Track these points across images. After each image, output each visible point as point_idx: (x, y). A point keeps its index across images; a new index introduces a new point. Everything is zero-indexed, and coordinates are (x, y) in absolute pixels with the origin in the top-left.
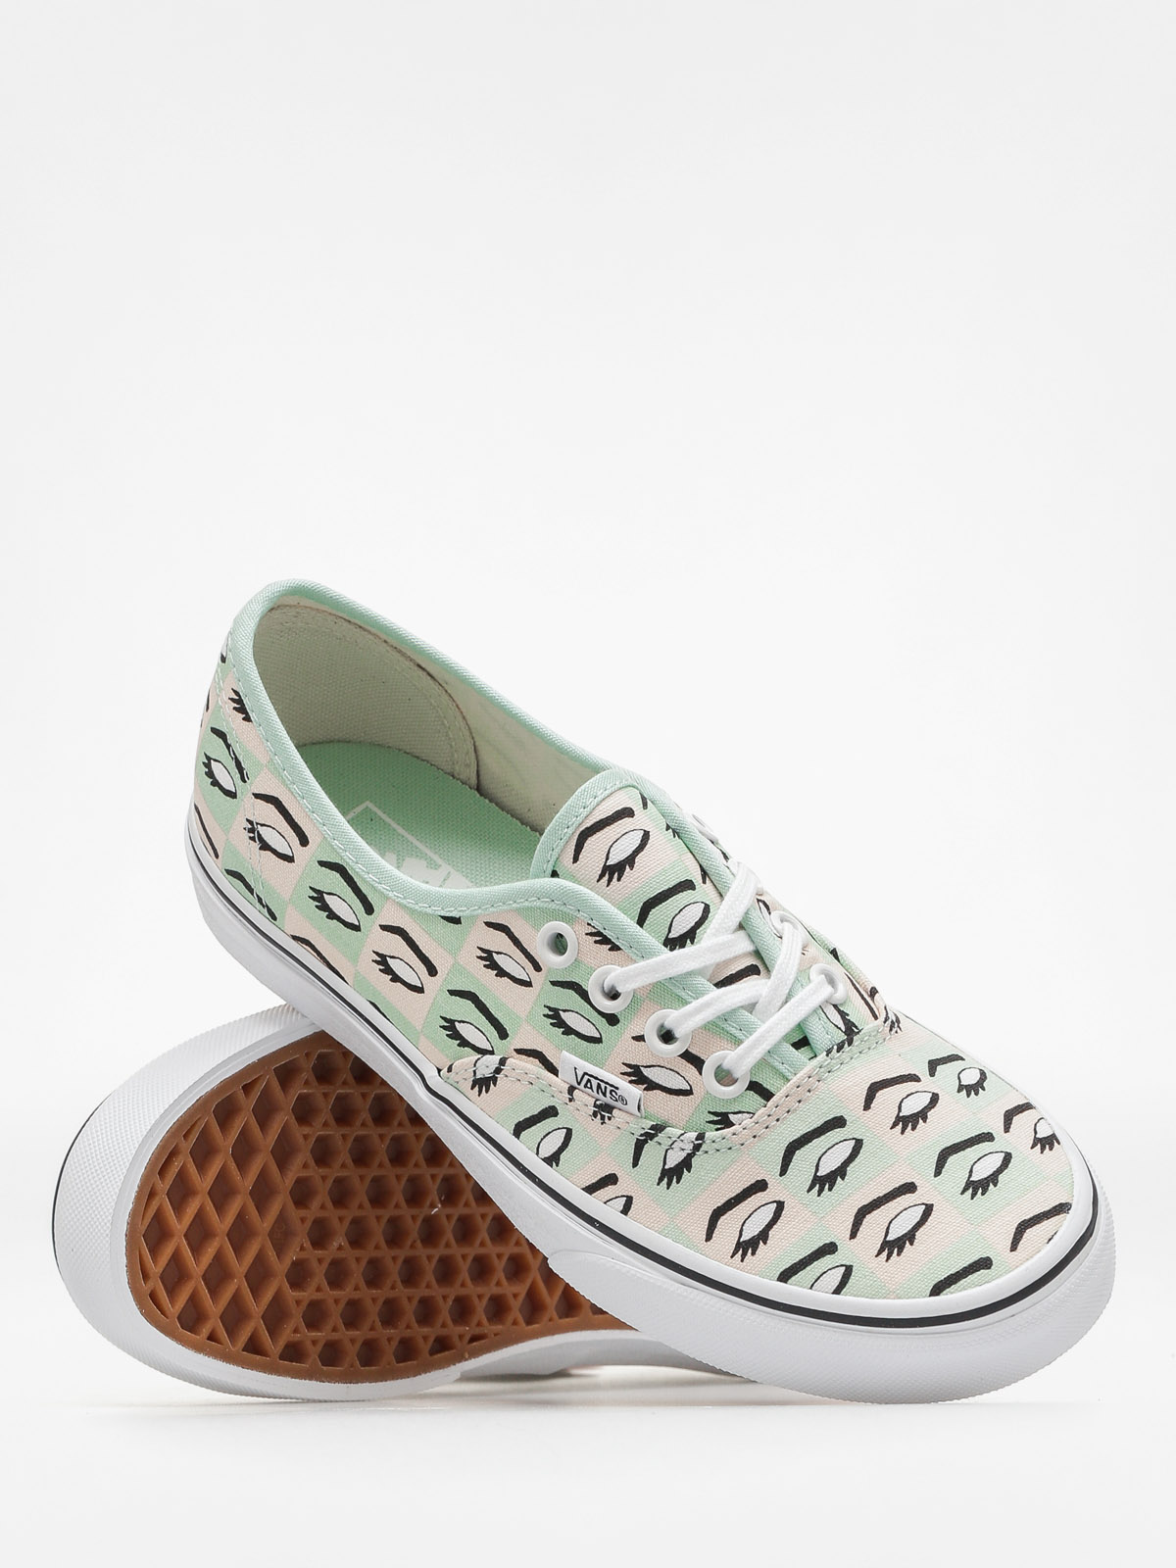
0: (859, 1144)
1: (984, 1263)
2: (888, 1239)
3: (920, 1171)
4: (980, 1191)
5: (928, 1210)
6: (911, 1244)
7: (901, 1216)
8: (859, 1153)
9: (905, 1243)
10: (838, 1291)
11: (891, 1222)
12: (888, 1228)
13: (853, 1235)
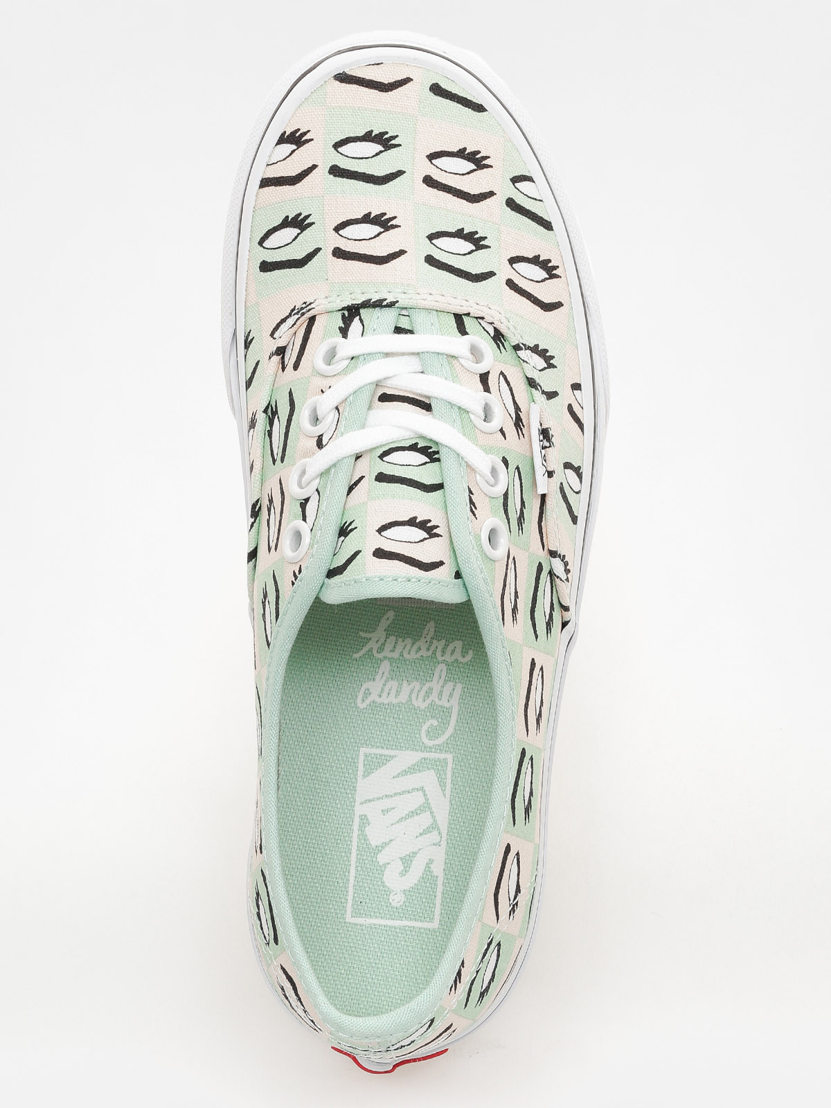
0: (431, 237)
1: (436, 89)
2: (475, 168)
3: (411, 184)
4: (386, 136)
5: (432, 157)
6: (465, 149)
7: (453, 170)
8: (437, 232)
9: (468, 154)
10: (530, 179)
11: (463, 175)
12: (468, 173)
13: (491, 194)
